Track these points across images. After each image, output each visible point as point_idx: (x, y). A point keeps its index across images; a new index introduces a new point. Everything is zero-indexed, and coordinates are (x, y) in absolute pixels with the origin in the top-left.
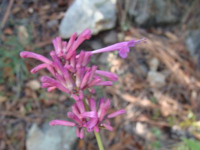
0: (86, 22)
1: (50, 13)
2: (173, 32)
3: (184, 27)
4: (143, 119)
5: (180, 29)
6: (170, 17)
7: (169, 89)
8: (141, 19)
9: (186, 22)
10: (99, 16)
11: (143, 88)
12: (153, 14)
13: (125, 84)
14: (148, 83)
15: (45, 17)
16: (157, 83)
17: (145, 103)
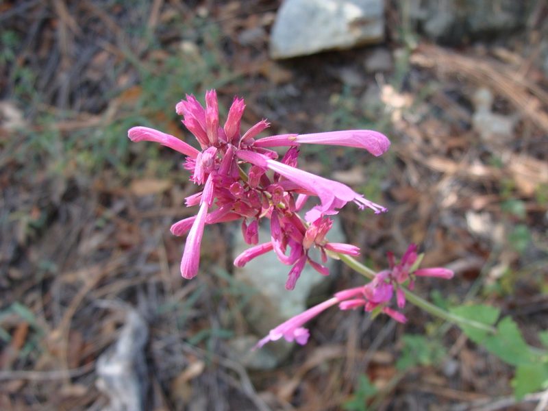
0: (326, 22)
1: (243, 15)
2: (512, 49)
3: (534, 36)
4: (479, 202)
5: (526, 41)
6: (501, 18)
7: (523, 144)
8: (437, 25)
9: (539, 26)
10: (353, 12)
11: (469, 144)
12: (461, 13)
13: (427, 140)
14: (477, 135)
15: (236, 22)
16: (496, 135)
17: (478, 170)
